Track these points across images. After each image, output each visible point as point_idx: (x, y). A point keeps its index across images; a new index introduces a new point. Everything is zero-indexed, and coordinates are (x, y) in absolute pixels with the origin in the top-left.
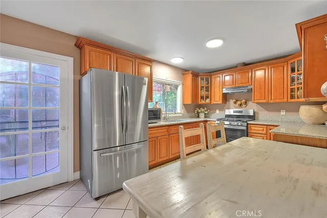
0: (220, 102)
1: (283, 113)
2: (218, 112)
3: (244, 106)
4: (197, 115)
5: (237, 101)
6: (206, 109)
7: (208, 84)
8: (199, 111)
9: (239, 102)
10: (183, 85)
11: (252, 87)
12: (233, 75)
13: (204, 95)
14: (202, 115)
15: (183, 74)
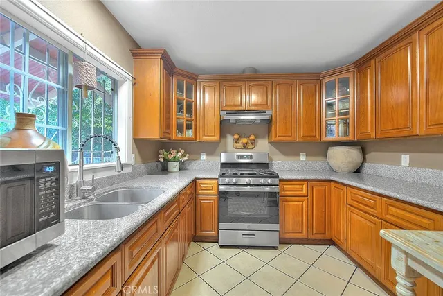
0: (216, 138)
1: (303, 157)
2: (203, 157)
3: (251, 146)
5: (241, 137)
6: (182, 152)
7: (191, 97)
8: (171, 157)
9: (245, 140)
10: (134, 85)
11: (273, 113)
12: (240, 86)
13: (184, 120)
14: (174, 166)
15: (135, 55)
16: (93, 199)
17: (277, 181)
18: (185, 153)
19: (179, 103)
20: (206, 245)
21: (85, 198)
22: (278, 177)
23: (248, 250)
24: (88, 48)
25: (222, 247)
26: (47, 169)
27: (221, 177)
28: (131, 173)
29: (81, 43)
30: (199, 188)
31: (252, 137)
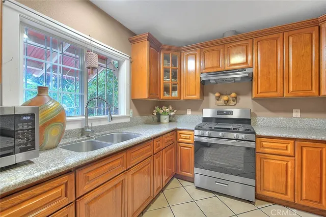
0: (197, 96)
1: (296, 114)
2: (189, 113)
3: (232, 103)
4: (156, 118)
5: (222, 94)
6: (171, 108)
7: (176, 66)
8: (161, 112)
9: (225, 98)
10: (131, 62)
11: (254, 70)
12: (219, 50)
13: (170, 84)
14: (165, 119)
15: (132, 42)
16: (92, 138)
17: (252, 137)
18: (174, 109)
19: (166, 71)
20: (185, 183)
21: (88, 137)
22: (254, 133)
23: (220, 197)
24: (94, 43)
25: (197, 188)
26: (24, 118)
27: (196, 129)
28: (129, 122)
29: (89, 41)
30: (179, 137)
31: (233, 95)
